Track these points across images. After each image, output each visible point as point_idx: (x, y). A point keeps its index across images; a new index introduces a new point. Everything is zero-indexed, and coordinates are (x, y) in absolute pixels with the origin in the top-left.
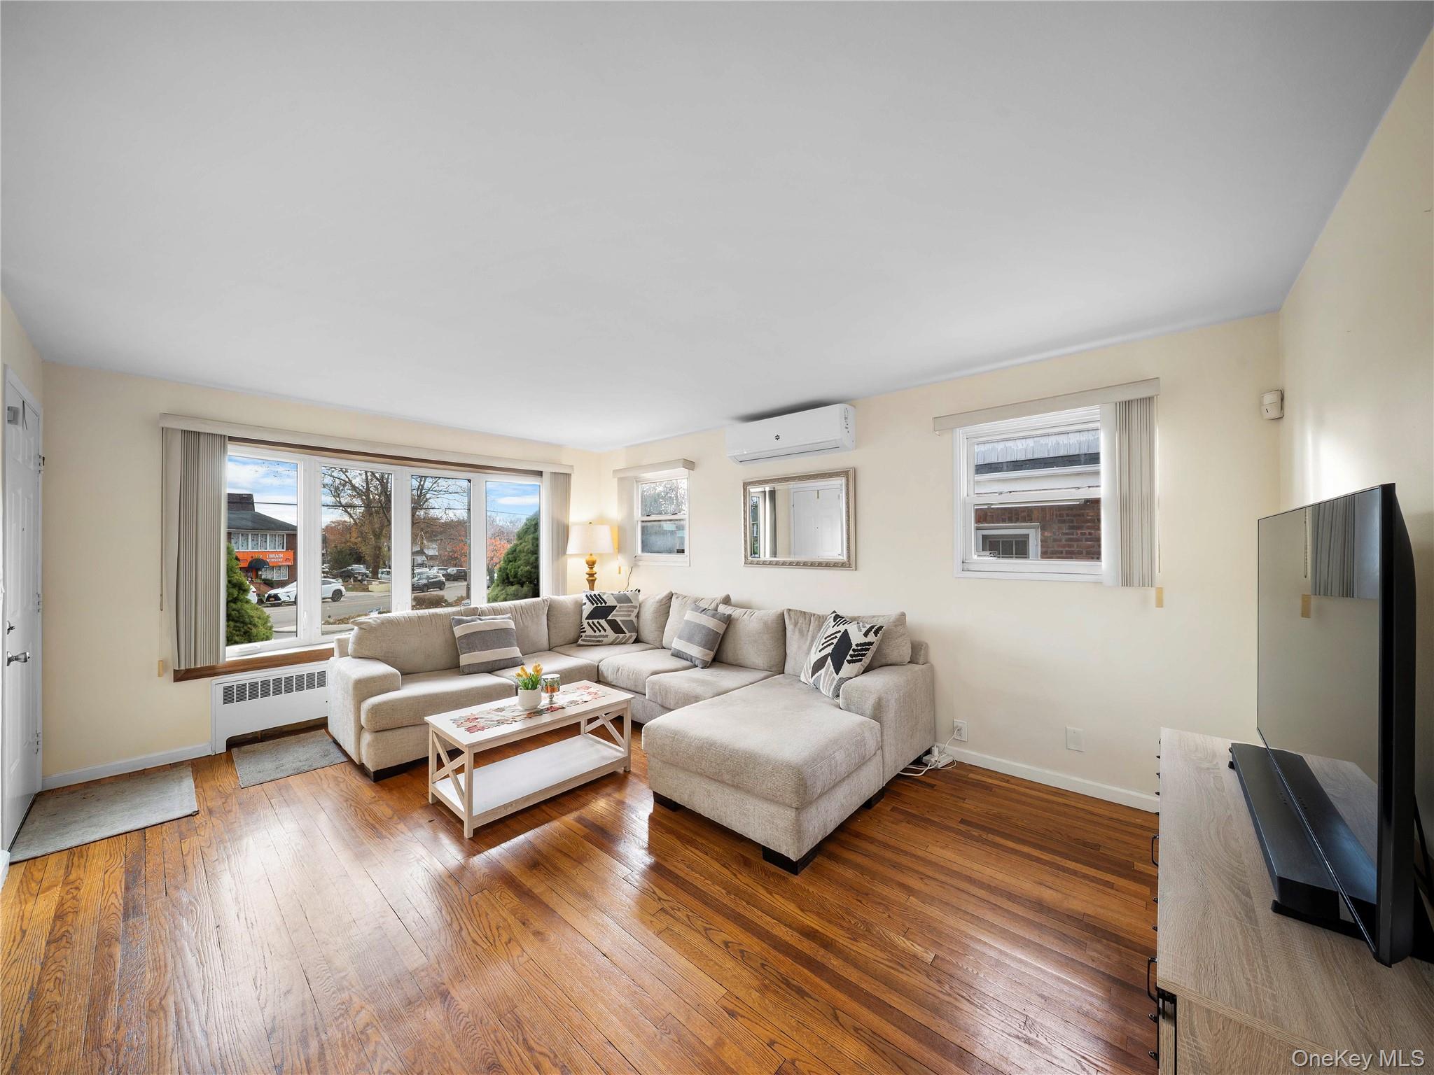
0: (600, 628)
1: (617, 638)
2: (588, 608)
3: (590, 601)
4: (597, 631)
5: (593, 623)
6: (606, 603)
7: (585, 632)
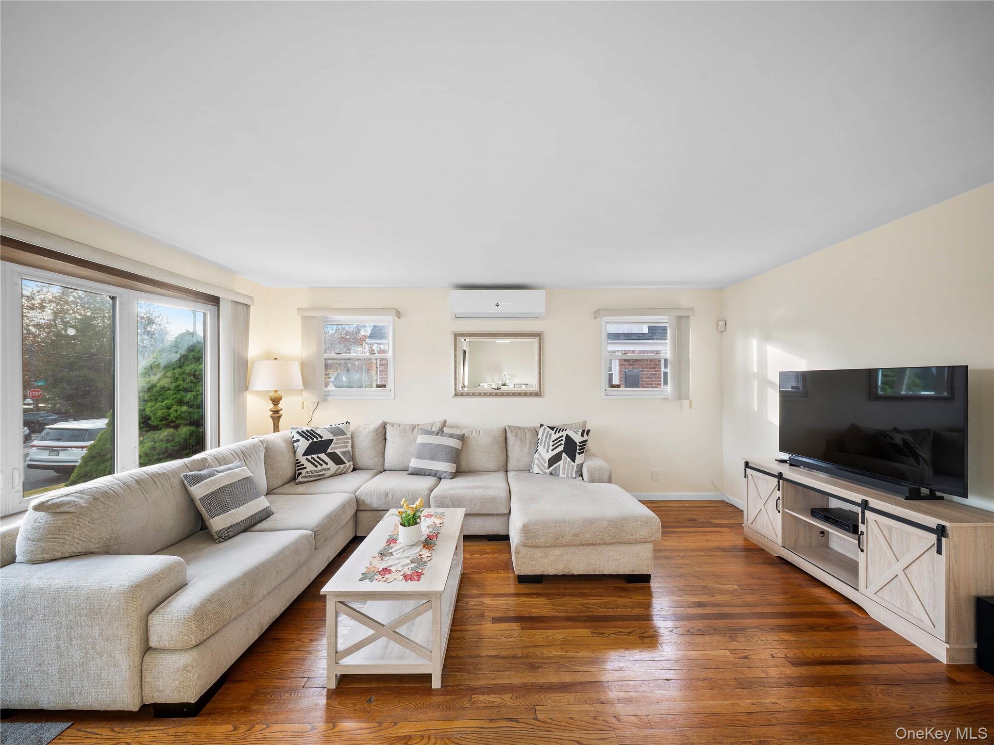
0: (321, 462)
1: (338, 469)
2: (303, 445)
3: (303, 437)
4: (319, 466)
5: (312, 458)
6: (321, 437)
7: (305, 468)
